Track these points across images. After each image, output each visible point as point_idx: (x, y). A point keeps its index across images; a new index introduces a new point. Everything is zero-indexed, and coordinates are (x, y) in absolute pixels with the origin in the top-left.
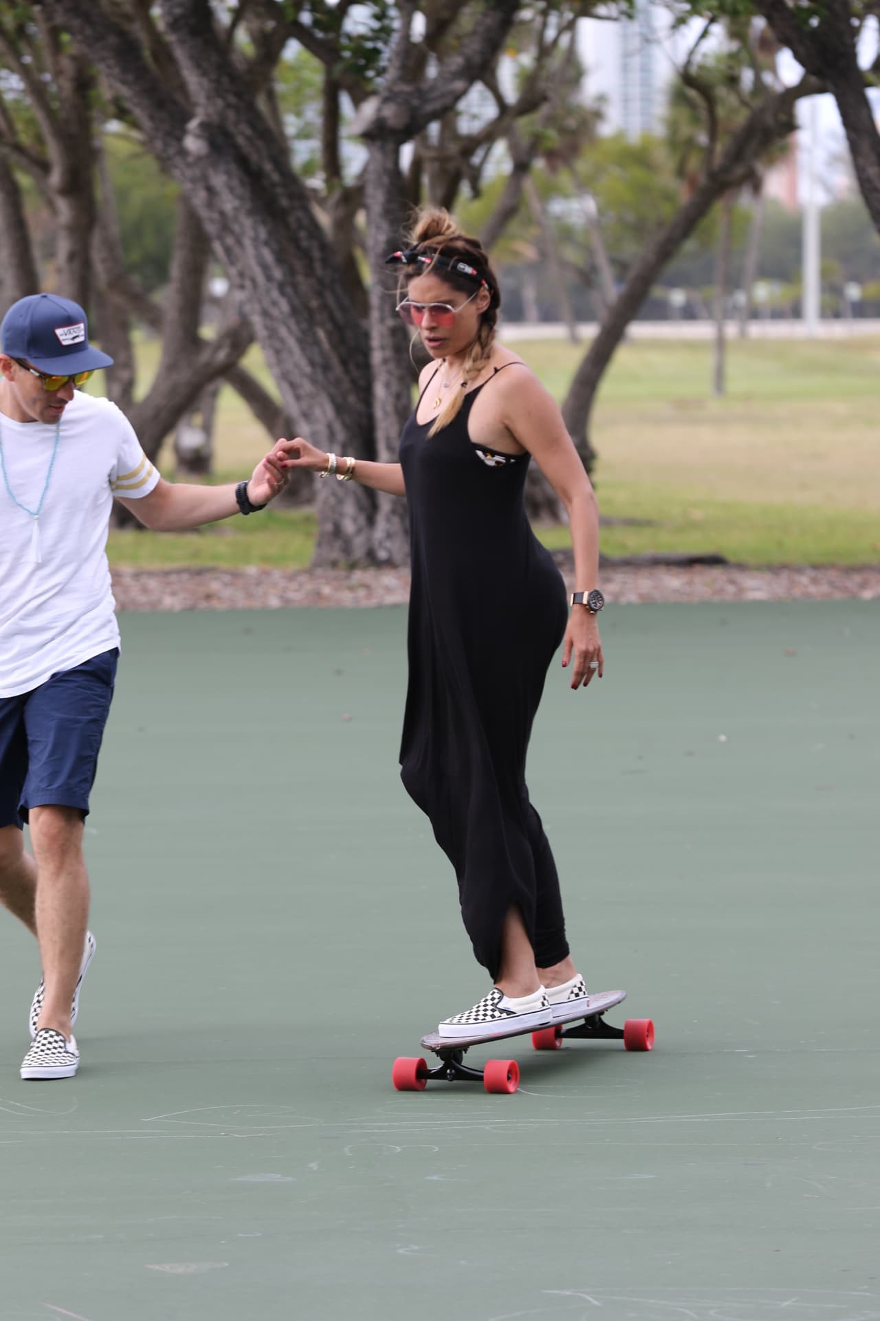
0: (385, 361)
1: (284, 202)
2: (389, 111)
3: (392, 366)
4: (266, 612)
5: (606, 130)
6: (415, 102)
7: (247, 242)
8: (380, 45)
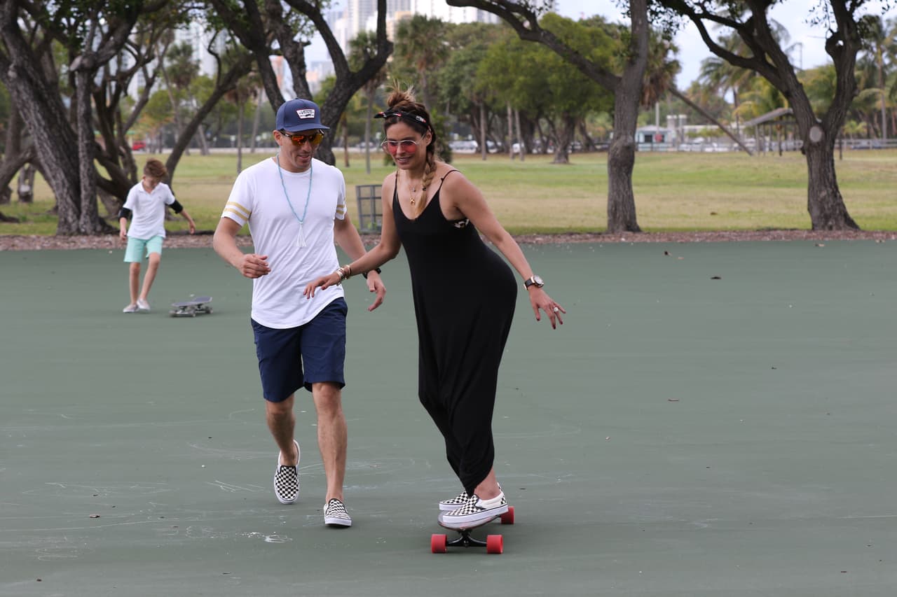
0: (84, 157)
1: (46, 96)
2: (85, 61)
3: (86, 158)
4: (34, 251)
5: (201, 73)
6: (96, 58)
7: (32, 111)
8: (83, 36)
